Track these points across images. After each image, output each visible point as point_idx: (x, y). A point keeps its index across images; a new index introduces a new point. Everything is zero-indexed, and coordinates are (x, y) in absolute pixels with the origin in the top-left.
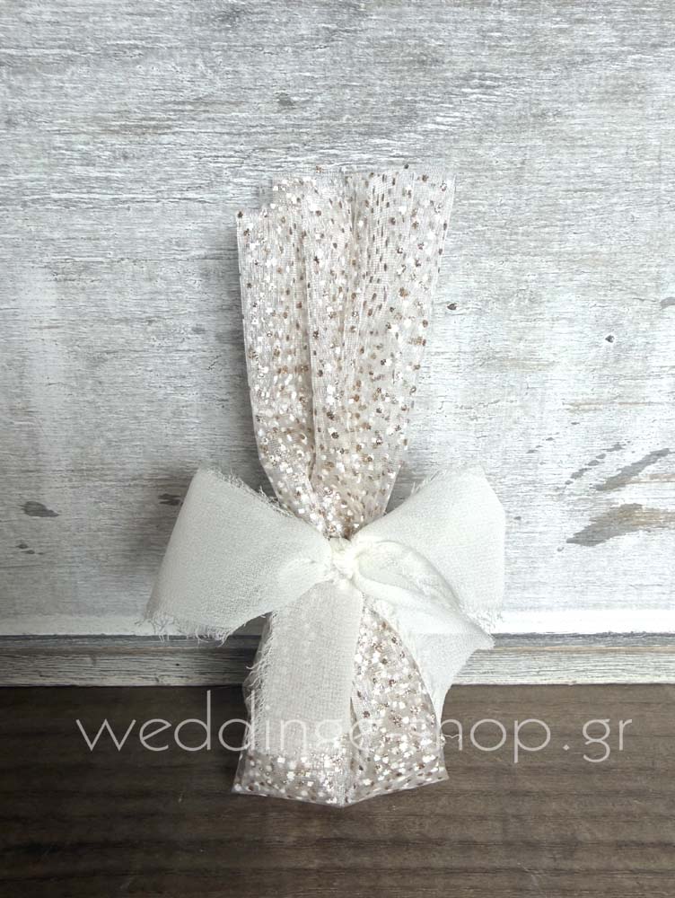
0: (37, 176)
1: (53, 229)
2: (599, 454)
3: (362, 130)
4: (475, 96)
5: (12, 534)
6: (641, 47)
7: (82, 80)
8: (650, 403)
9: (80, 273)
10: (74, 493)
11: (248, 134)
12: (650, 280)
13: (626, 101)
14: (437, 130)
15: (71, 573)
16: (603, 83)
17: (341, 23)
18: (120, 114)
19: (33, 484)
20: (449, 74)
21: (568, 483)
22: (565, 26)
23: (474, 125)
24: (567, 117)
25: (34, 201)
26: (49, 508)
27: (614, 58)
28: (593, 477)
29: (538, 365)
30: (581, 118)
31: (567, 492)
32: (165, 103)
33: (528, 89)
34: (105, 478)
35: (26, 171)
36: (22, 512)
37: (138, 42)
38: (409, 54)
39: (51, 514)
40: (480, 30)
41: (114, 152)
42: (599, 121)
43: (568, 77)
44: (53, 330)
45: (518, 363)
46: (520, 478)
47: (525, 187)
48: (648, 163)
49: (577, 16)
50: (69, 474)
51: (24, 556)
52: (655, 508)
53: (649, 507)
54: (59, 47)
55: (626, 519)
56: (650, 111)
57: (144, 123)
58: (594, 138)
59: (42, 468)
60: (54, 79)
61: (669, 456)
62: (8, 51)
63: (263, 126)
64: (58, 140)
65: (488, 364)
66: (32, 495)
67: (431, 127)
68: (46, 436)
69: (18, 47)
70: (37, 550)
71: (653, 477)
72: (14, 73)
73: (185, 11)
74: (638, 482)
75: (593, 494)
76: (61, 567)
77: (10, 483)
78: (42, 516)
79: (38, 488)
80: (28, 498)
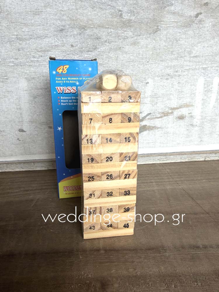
0: (24, 60)
1: (27, 71)
3: (87, 51)
4: (107, 45)
5: (16, 136)
6: (137, 36)
7: (33, 42)
8: (146, 103)
9: (32, 79)
10: (30, 127)
11: (65, 52)
12: (144, 79)
13: (135, 45)
14: (101, 51)
15: (29, 145)
16: (131, 42)
17: (82, 31)
18: (41, 48)
20: (103, 41)
22: (123, 32)
23: (108, 50)
24: (125, 48)
25: (23, 65)
26: (24, 130)
27: (132, 37)
30: (127, 48)
32: (49, 46)
33: (117, 43)
35: (22, 59)
36: (19, 131)
37: (44, 35)
38: (95, 37)
39: (25, 131)
40: (107, 33)
41: (39, 55)
42: (131, 49)
43: (124, 41)
44: (27, 91)
47: (118, 61)
48: (141, 56)
49: (125, 30)
50: (29, 122)
51: (18, 141)
53: (149, 125)
54: (29, 36)
55: (144, 128)
56: (140, 47)
57: (45, 50)
58: (130, 52)
59: (23, 121)
60: (28, 42)
61: (151, 114)
62: (19, 37)
63: (68, 50)
64: (28, 53)
67: (100, 50)
68: (24, 114)
69: (21, 36)
70: (21, 140)
71: (149, 119)
72: (20, 41)
73: (53, 29)
74: (146, 120)
76: (27, 144)
77: (16, 125)
78: (23, 132)
79: (22, 126)
80: (20, 128)
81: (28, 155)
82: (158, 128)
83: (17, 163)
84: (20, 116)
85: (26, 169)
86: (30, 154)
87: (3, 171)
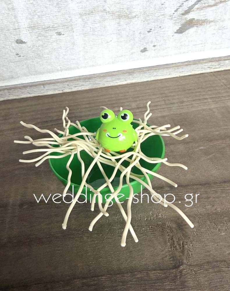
2: (181, 3)
5: (14, 51)
10: (30, 35)
15: (33, 61)
19: (18, 33)
21: (174, 14)
26: (23, 41)
28: (181, 11)
31: (174, 17)
34: (39, 28)
36: (16, 43)
39: (25, 43)
46: (160, 14)
50: (28, 28)
51: (18, 57)
52: (199, 19)
53: (197, 19)
55: (191, 23)
59: (20, 28)
66: (18, 37)
68: (20, 17)
70: (22, 55)
71: (198, 9)
74: (193, 11)
75: (181, 16)
76: (29, 60)
77: (11, 34)
78: (22, 44)
79: (20, 34)
80: (17, 38)
81: (34, 75)
82: (210, 22)
83: (22, 87)
84: (14, 20)
85: (35, 94)
86: (36, 74)
87: (5, 99)
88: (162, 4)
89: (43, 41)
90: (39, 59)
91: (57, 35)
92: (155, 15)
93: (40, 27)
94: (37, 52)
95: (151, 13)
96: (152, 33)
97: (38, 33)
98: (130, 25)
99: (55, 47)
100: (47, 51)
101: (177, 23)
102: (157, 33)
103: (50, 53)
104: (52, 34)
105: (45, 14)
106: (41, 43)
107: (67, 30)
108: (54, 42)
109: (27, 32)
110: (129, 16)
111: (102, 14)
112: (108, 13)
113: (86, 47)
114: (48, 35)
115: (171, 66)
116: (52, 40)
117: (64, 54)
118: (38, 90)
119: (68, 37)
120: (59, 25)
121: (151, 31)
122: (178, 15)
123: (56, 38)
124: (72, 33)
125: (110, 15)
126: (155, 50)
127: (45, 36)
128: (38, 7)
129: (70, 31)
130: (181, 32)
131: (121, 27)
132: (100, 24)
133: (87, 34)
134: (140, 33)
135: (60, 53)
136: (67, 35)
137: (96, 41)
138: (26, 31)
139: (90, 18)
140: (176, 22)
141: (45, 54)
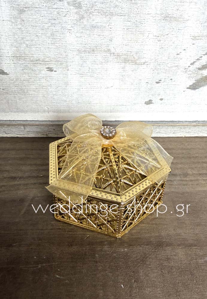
2: (200, 56)
21: (189, 67)
28: (198, 65)
29: (183, 20)
31: (188, 70)
34: (26, 60)
45: (176, 19)
46: (173, 64)
65: (166, 19)
75: (197, 71)
88: (178, 54)
89: (30, 75)
90: (23, 95)
91: (47, 70)
92: (167, 65)
93: (27, 58)
94: (21, 87)
95: (163, 63)
96: (161, 85)
97: (24, 65)
98: (137, 72)
99: (44, 84)
100: (33, 87)
101: (191, 78)
102: (167, 86)
103: (37, 90)
104: (42, 69)
105: (35, 44)
106: (27, 77)
107: (61, 67)
108: (43, 78)
109: (10, 62)
110: (137, 61)
111: (105, 54)
112: (112, 54)
113: (82, 89)
114: (36, 69)
115: (177, 124)
116: (40, 75)
117: (54, 93)
118: (17, 131)
119: (61, 75)
120: (52, 59)
121: (160, 83)
122: (194, 68)
123: (46, 74)
124: (67, 71)
125: (114, 57)
126: (161, 104)
127: (32, 70)
128: (27, 34)
129: (63, 68)
130: (195, 88)
131: (126, 73)
132: (101, 66)
133: (84, 75)
134: (147, 83)
135: (48, 92)
136: (59, 73)
137: (94, 84)
138: (9, 60)
139: (90, 57)
140: (191, 76)
141: (30, 90)
